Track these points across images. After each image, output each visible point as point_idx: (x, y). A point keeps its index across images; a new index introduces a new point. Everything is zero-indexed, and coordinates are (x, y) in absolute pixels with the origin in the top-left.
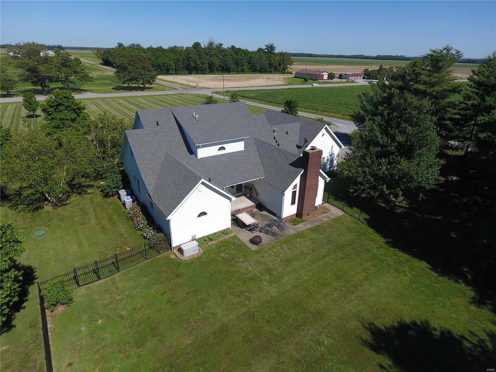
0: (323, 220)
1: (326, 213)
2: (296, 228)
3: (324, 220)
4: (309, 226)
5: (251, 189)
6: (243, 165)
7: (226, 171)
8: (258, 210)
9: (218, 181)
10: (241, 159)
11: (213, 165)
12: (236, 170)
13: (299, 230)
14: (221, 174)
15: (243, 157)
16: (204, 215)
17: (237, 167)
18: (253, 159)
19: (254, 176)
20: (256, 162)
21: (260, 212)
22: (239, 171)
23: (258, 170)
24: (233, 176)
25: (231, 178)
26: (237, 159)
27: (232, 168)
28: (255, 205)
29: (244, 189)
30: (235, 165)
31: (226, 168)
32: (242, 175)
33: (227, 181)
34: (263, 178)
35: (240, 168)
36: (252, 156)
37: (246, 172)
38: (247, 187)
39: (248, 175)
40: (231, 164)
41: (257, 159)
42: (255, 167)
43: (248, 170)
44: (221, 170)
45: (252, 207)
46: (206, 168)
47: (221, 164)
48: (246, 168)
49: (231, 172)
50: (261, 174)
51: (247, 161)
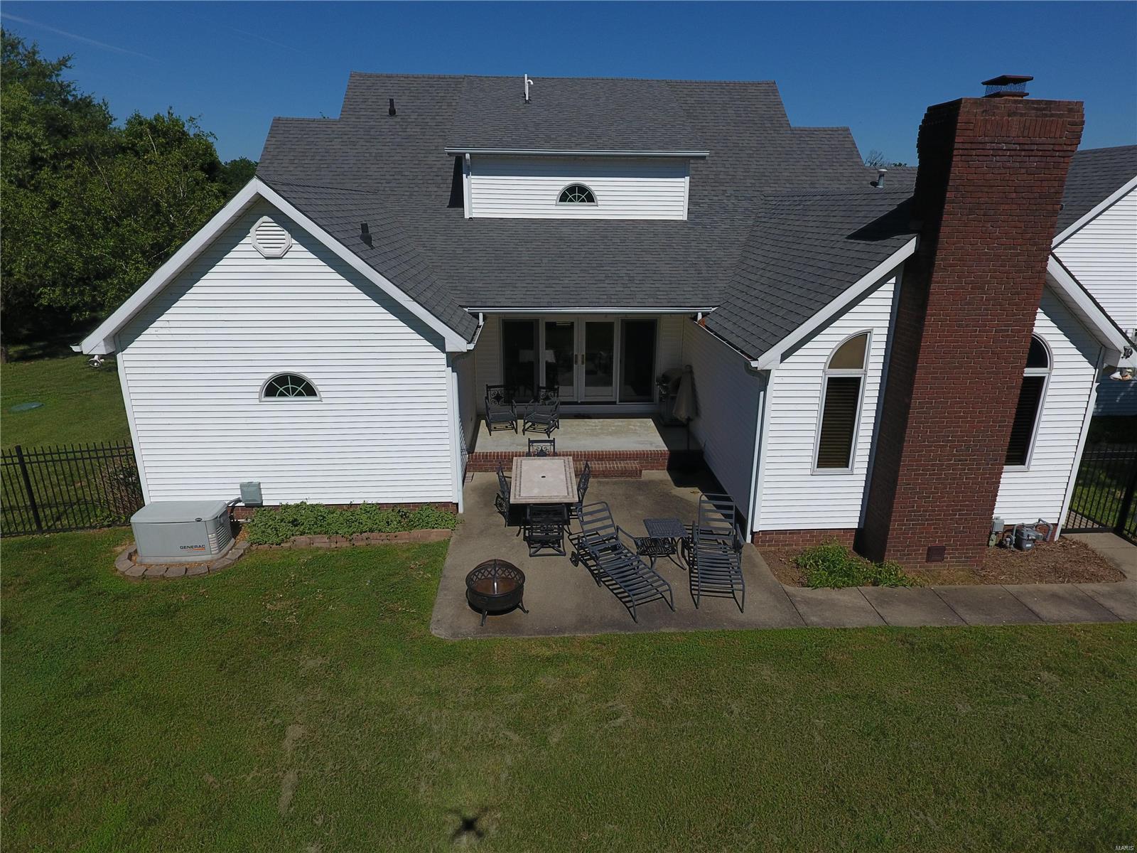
0: (1036, 608)
1: (1077, 576)
2: (807, 602)
3: (1049, 611)
4: (905, 616)
5: (677, 386)
6: (641, 259)
7: (542, 265)
8: (669, 478)
9: (470, 285)
10: (645, 241)
11: (506, 241)
12: (589, 268)
13: (814, 619)
14: (511, 268)
15: (663, 236)
16: (300, 394)
17: (605, 262)
18: (705, 248)
19: (662, 297)
20: (713, 260)
21: (674, 487)
22: (603, 272)
23: (699, 282)
24: (557, 282)
25: (543, 285)
26: (630, 238)
27: (582, 259)
28: (665, 454)
29: (657, 390)
30: (602, 253)
31: (553, 256)
32: (606, 285)
33: (512, 293)
34: (704, 315)
35: (616, 265)
36: (709, 240)
37: (631, 279)
38: (665, 378)
39: (632, 289)
40: (583, 250)
41: (725, 251)
42: (693, 272)
43: (650, 275)
44: (523, 258)
45: (647, 459)
46: (464, 246)
47: (540, 244)
48: (644, 269)
49: (560, 268)
50: (701, 296)
51: (672, 250)
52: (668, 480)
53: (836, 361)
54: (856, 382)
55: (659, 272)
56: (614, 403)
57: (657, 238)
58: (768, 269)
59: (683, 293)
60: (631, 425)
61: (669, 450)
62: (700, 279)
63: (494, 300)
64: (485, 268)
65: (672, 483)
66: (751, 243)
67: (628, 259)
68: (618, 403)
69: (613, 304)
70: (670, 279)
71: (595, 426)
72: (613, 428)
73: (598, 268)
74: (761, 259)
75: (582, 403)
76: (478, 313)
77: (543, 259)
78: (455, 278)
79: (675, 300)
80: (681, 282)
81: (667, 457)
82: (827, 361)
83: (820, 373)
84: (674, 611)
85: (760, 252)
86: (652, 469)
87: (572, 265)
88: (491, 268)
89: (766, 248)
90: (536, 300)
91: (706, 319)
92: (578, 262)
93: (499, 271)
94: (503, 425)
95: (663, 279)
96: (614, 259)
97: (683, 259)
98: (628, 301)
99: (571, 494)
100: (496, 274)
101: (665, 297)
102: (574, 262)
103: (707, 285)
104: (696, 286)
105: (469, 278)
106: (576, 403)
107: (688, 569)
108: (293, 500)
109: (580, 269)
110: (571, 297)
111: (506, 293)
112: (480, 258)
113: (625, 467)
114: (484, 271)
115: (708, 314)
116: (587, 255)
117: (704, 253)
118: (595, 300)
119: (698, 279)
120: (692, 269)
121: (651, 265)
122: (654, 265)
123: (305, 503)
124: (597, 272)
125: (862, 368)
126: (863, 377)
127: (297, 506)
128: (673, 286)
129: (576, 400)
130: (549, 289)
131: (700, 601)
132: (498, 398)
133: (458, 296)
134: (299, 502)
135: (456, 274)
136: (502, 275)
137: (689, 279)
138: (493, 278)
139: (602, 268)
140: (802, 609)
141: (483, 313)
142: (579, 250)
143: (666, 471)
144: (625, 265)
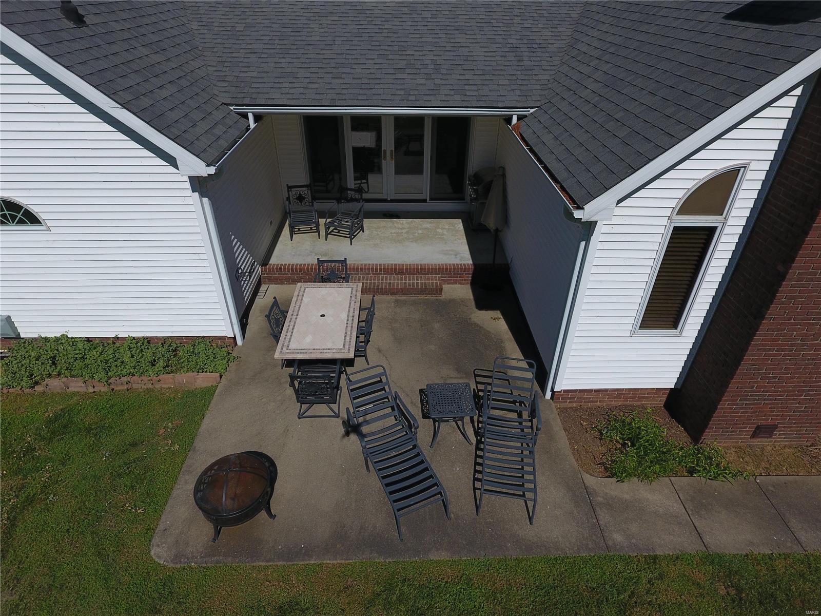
2: (611, 507)
4: (728, 534)
5: (488, 188)
6: (452, 41)
7: (333, 47)
8: (472, 297)
9: (242, 75)
10: (460, 17)
11: (297, 14)
12: (389, 53)
13: (618, 537)
14: (296, 52)
15: (482, 9)
16: (21, 222)
17: (409, 44)
18: (529, 26)
19: (471, 93)
20: (538, 41)
21: (475, 309)
22: (404, 57)
23: (519, 73)
24: (348, 70)
25: (331, 75)
26: (443, 13)
27: (382, 39)
28: (469, 269)
29: (469, 191)
30: (408, 31)
31: (350, 34)
32: (405, 76)
33: (291, 86)
34: (520, 118)
35: (421, 49)
36: (535, 15)
37: (438, 67)
38: (477, 179)
39: (437, 82)
40: (386, 27)
41: (553, 30)
42: (513, 59)
43: (461, 63)
44: (313, 38)
45: (450, 273)
46: (247, 21)
47: (336, 18)
48: (455, 54)
49: (355, 52)
50: (518, 93)
51: (490, 28)
52: (470, 299)
53: (690, 205)
54: (710, 232)
55: (471, 58)
56: (424, 201)
57: (474, 13)
58: (606, 58)
59: (496, 88)
60: (439, 228)
61: (474, 264)
62: (520, 68)
63: (267, 96)
64: (266, 51)
65: (473, 303)
66: (585, 21)
67: (436, 40)
68: (428, 201)
69: (410, 104)
70: (485, 68)
71: (401, 229)
72: (420, 232)
73: (400, 53)
74: (596, 43)
75: (392, 201)
76: (247, 113)
77: (337, 38)
78: (226, 64)
79: (487, 99)
80: (497, 73)
81: (471, 272)
82: (676, 206)
83: (665, 221)
84: (449, 519)
85: (595, 33)
86: (455, 282)
87: (370, 47)
88: (272, 51)
89: (604, 28)
90: (318, 97)
91: (522, 123)
92: (377, 43)
93: (281, 56)
94: (307, 227)
95: (475, 68)
96: (421, 40)
97: (501, 41)
98: (428, 98)
99: (347, 347)
100: (277, 60)
101: (475, 93)
102: (373, 43)
103: (526, 78)
104: (514, 78)
105: (244, 65)
106: (385, 201)
107: (474, 442)
108: (52, 332)
109: (378, 53)
110: (361, 92)
111: (284, 85)
112: (262, 38)
113: (425, 283)
114: (263, 56)
115: (525, 116)
116: (391, 35)
117: (528, 33)
118: (389, 97)
119: (517, 68)
120: (511, 54)
121: (463, 49)
122: (467, 49)
123: (67, 336)
124: (397, 57)
125: (722, 215)
126: (720, 226)
127: (57, 339)
128: (488, 77)
129: (385, 198)
130: (337, 81)
131: (483, 502)
132: (300, 198)
133: (223, 89)
134: (58, 335)
135: (230, 59)
136: (284, 60)
137: (505, 68)
138: (273, 64)
139: (404, 53)
140: (604, 517)
141: (253, 113)
142: (381, 27)
143: (469, 286)
144: (433, 48)
